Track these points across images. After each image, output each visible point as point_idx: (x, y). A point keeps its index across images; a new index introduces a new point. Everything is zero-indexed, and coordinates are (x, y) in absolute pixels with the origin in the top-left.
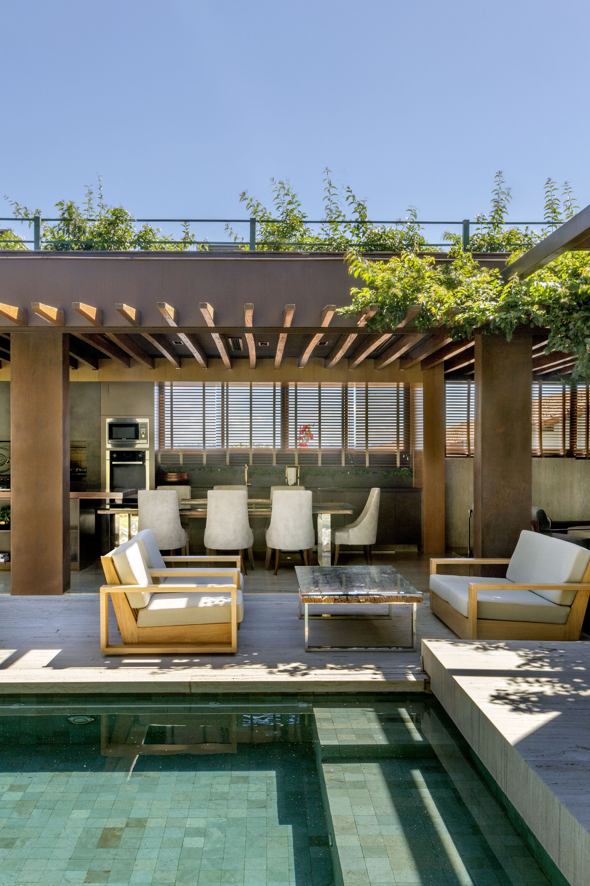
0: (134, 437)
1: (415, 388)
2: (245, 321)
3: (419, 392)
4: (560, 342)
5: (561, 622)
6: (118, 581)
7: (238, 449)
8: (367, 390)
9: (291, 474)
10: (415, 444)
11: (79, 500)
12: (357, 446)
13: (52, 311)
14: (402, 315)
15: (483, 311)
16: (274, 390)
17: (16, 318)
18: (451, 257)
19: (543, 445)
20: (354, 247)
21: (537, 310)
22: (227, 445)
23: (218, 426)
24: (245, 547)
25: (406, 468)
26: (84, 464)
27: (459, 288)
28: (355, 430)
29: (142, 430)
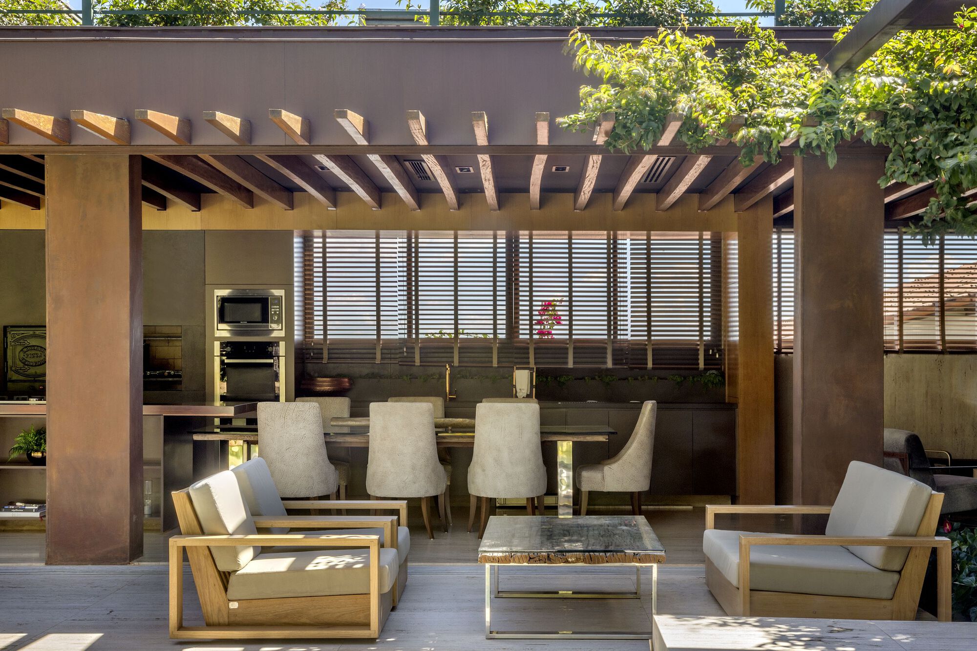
0: (259, 319)
1: (728, 240)
2: (413, 137)
3: (733, 245)
4: (902, 169)
5: (885, 596)
6: (198, 530)
7: (436, 339)
8: (649, 244)
9: (522, 379)
10: (729, 332)
11: (162, 419)
12: (632, 336)
13: (107, 123)
14: (658, 128)
15: (781, 123)
16: (495, 243)
17: (50, 132)
18: (741, 36)
19: (947, 333)
20: (601, 18)
21: (864, 120)
22: (417, 333)
23: (402, 303)
24: (432, 493)
25: (714, 372)
26: (179, 363)
27: (744, 86)
28: (629, 309)
29: (273, 309)
